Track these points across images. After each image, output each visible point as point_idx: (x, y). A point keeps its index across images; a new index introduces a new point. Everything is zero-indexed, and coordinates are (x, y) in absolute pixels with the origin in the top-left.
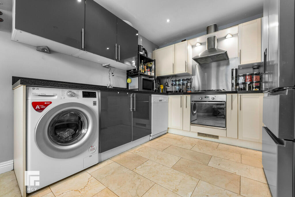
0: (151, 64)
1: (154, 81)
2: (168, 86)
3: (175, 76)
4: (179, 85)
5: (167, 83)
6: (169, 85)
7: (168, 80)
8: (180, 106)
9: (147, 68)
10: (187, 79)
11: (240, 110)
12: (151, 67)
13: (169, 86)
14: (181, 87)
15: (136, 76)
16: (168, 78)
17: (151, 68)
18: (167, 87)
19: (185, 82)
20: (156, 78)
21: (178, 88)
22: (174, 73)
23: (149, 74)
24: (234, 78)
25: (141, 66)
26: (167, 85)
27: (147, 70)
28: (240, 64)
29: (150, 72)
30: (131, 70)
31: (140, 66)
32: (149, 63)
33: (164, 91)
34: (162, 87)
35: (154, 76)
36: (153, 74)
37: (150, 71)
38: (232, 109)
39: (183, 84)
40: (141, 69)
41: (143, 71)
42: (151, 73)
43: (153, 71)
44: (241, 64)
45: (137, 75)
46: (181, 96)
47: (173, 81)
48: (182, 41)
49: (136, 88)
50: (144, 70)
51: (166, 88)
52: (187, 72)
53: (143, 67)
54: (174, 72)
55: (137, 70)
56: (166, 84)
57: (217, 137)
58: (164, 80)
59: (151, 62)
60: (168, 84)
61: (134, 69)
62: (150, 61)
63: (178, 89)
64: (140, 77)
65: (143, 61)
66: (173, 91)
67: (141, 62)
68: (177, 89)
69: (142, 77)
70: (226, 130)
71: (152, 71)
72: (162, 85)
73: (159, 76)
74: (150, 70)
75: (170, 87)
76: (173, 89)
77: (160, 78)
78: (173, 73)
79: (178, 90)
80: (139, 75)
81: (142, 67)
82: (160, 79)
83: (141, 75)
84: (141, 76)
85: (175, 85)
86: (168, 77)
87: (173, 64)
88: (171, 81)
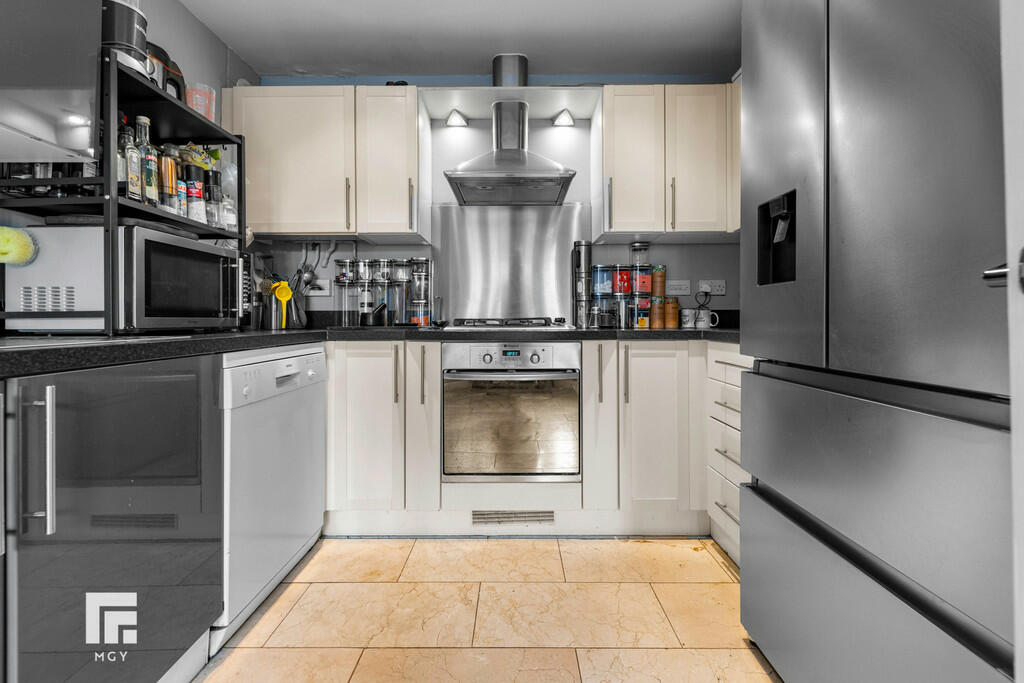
0: (213, 154)
1: (234, 261)
2: (313, 289)
3: (356, 242)
4: (373, 283)
5: (312, 272)
6: (319, 282)
7: (312, 257)
8: (392, 399)
9: (186, 173)
10: (411, 263)
11: (627, 401)
12: (216, 173)
13: (320, 289)
14: (382, 295)
15: (81, 220)
16: (314, 249)
17: (217, 182)
18: (312, 293)
19: (402, 275)
20: (248, 243)
21: (366, 297)
22: (352, 229)
23: (198, 212)
24: (583, 275)
25: (134, 155)
26: (307, 283)
27: (183, 186)
28: (610, 227)
29: (208, 201)
30: (31, 167)
31: (122, 148)
32: (200, 148)
33: (297, 309)
34: (284, 293)
35: (236, 230)
36: (228, 219)
37: (209, 196)
38: (601, 400)
39: (393, 283)
40: (134, 174)
41: (152, 192)
42: (213, 207)
43: (229, 203)
44: (612, 230)
45: (98, 209)
46: (396, 347)
47: (340, 264)
48: (388, 84)
49: (77, 308)
50: (161, 186)
51: (307, 298)
52: (415, 231)
53: (153, 167)
54: (352, 222)
55: (89, 172)
56: (306, 276)
57: (547, 516)
58: (294, 255)
59: (213, 147)
60: (314, 277)
61: (57, 167)
62: (209, 136)
63: (370, 305)
64: (121, 230)
65: (144, 120)
66: (340, 313)
67: (128, 124)
68: (362, 304)
69: (142, 234)
70: (582, 482)
71: (219, 201)
72: (284, 284)
73: (264, 230)
74: (207, 189)
75: (326, 292)
76: (340, 304)
77: (270, 242)
78: (348, 228)
79: (366, 310)
80: (113, 211)
81: (144, 162)
82: (271, 250)
83: (125, 212)
84: (131, 221)
85: (355, 283)
86: (315, 242)
87: (347, 180)
88: (332, 264)
